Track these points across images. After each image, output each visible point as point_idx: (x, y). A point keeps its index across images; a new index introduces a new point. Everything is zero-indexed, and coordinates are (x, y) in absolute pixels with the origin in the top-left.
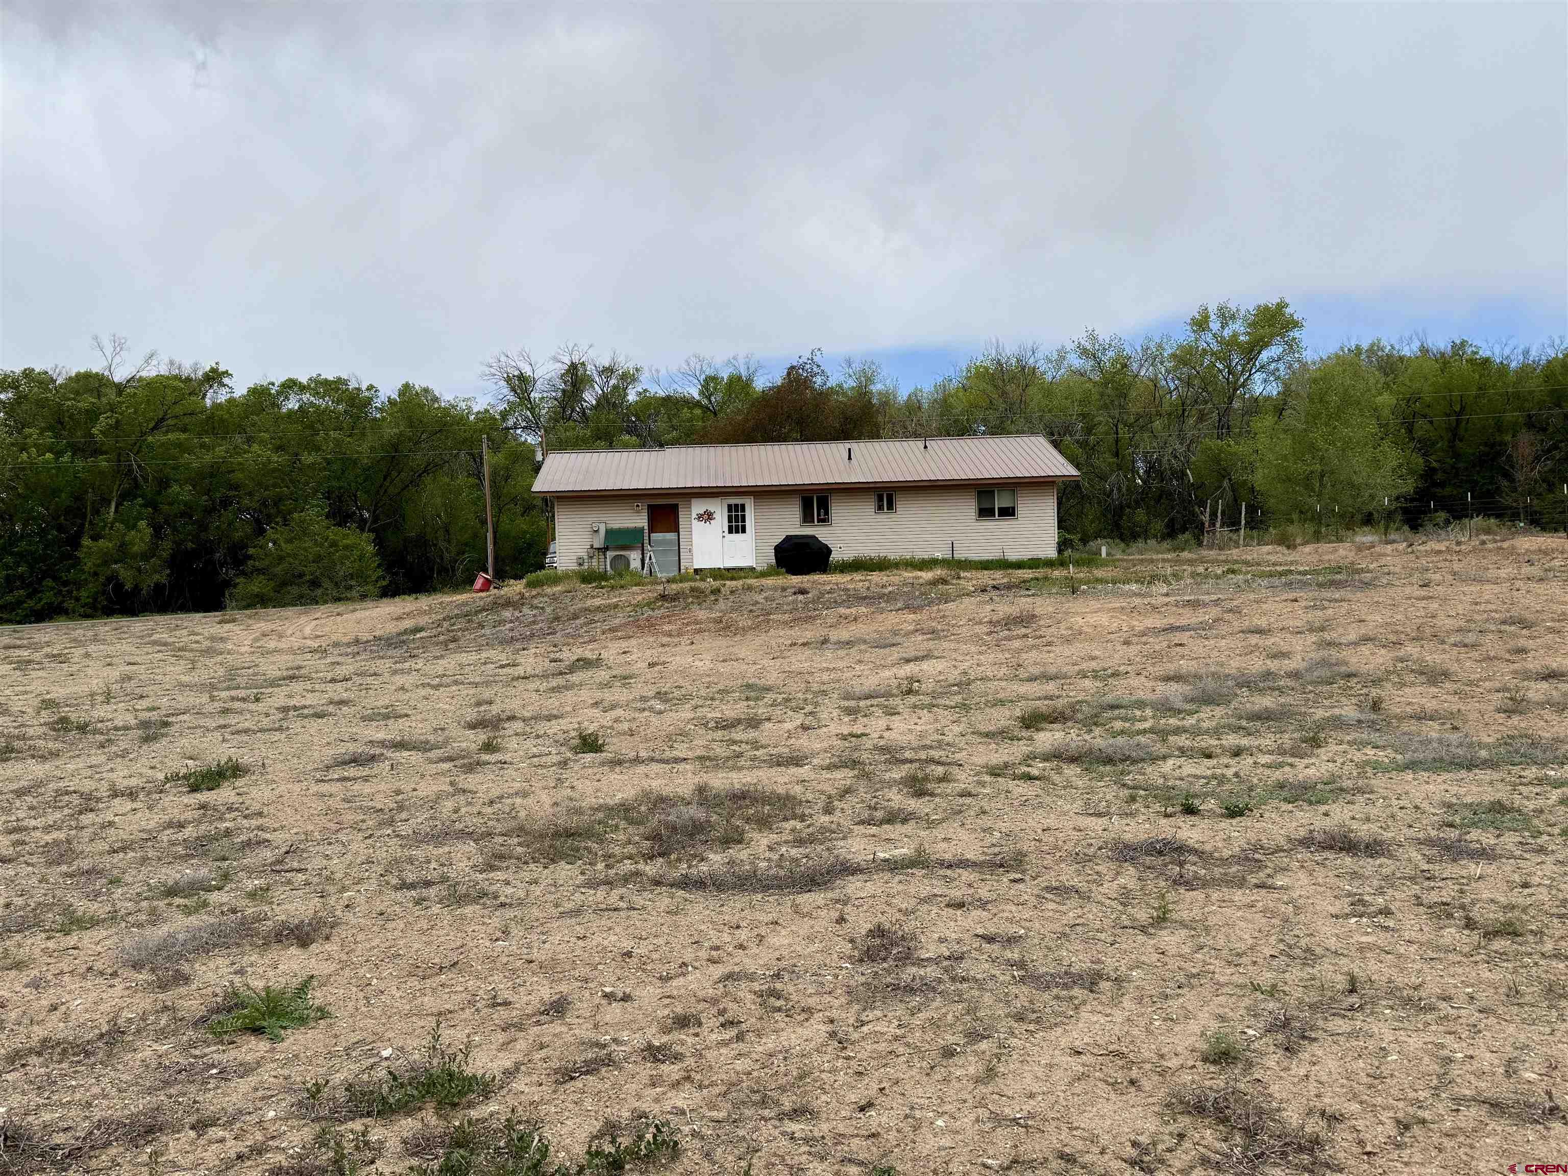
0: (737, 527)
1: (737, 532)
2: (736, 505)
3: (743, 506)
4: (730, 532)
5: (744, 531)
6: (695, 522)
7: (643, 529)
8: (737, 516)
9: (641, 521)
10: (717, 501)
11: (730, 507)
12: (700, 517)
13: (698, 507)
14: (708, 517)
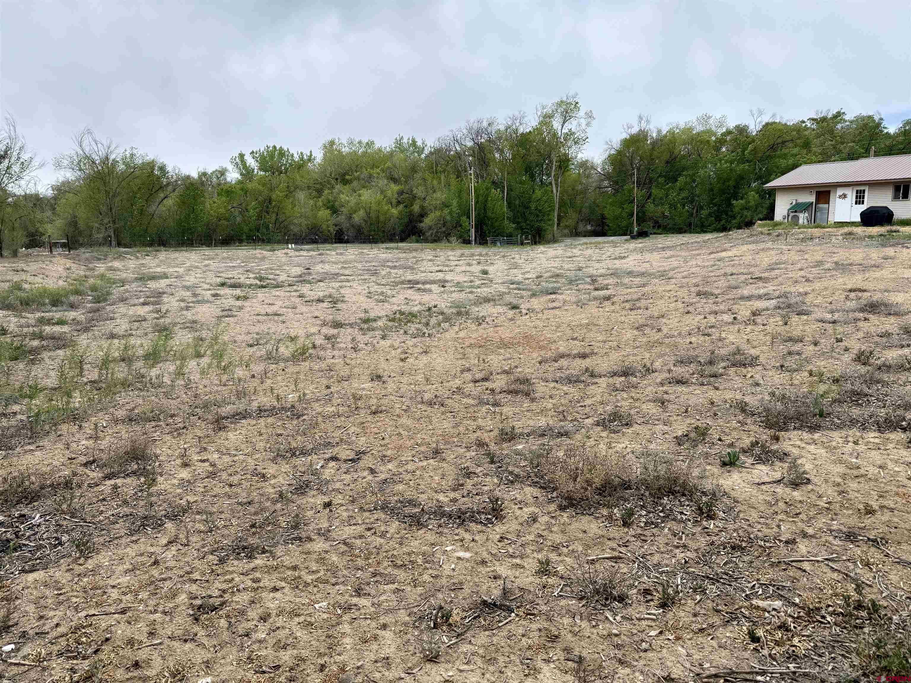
0: (860, 201)
1: (859, 204)
2: (861, 191)
3: (864, 191)
4: (856, 203)
5: (863, 203)
6: (838, 199)
7: (812, 203)
8: (860, 196)
9: (811, 198)
10: (851, 188)
11: (857, 191)
12: (840, 197)
13: (840, 191)
14: (844, 196)
